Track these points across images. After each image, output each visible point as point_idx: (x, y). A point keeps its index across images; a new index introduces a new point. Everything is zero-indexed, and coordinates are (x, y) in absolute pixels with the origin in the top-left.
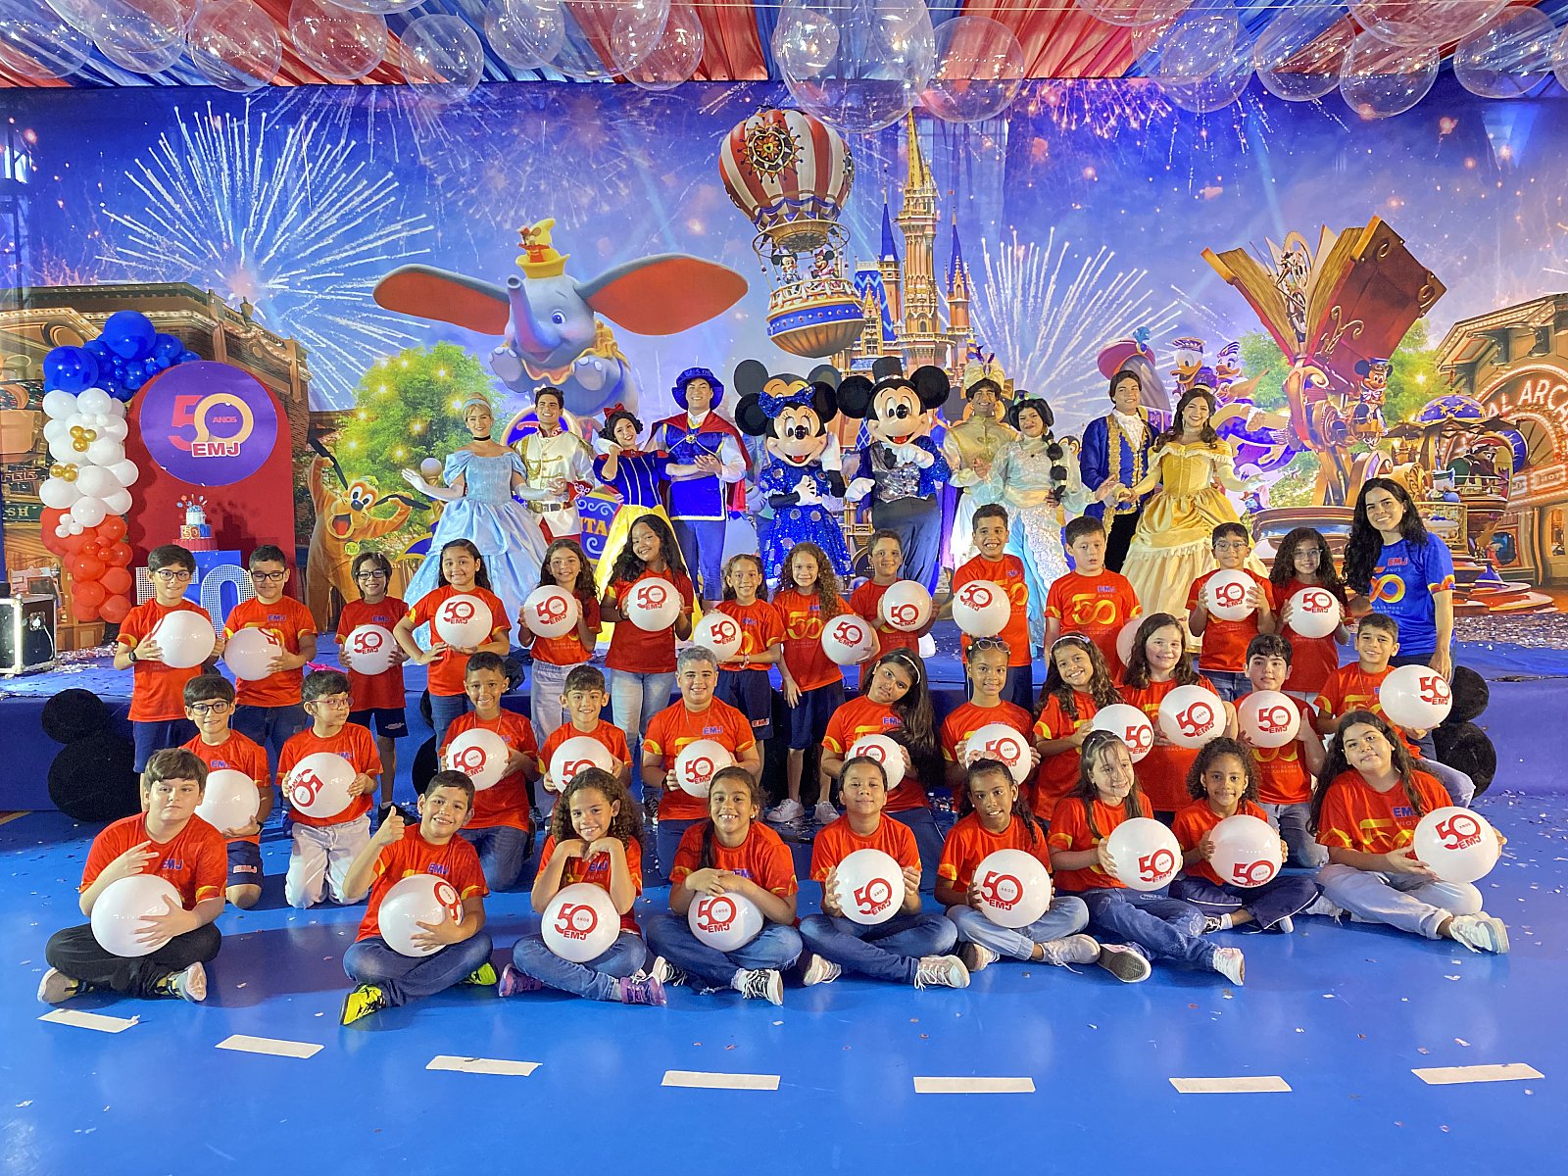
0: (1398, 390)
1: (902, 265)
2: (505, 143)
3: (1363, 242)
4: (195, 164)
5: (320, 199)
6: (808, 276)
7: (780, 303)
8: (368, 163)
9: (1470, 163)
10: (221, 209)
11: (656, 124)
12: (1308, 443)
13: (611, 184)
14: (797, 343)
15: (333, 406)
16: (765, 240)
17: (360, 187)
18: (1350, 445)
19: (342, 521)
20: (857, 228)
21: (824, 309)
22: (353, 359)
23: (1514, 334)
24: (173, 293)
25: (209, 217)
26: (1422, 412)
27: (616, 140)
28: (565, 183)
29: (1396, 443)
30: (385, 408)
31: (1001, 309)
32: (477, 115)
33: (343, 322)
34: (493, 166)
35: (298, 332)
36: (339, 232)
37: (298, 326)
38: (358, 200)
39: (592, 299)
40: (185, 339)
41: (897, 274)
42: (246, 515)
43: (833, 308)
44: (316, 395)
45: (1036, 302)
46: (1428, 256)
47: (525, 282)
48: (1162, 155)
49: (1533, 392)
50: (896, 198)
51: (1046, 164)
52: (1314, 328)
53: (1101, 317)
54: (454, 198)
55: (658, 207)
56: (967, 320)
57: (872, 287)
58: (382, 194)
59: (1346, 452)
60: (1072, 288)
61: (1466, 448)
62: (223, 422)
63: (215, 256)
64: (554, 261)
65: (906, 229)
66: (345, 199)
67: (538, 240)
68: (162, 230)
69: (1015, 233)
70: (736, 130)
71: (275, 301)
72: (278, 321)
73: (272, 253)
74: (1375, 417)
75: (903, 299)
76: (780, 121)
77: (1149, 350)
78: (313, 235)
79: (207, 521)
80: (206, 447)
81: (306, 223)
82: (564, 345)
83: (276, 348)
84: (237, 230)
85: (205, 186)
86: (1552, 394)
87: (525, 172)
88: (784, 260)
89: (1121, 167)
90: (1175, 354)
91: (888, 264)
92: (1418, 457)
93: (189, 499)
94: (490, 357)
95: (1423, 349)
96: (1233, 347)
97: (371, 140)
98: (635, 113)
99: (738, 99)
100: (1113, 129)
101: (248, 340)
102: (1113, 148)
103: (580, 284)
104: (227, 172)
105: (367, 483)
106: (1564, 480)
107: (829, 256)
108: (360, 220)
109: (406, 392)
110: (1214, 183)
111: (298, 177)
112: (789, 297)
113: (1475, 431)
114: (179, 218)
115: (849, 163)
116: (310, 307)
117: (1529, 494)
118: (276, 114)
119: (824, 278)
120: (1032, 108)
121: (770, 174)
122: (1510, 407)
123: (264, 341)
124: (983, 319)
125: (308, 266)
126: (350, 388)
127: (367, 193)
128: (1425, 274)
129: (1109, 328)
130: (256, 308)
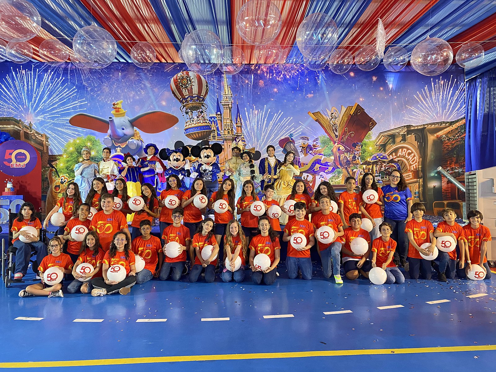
0: (364, 151)
2: (108, 79)
3: (353, 110)
4: (17, 83)
5: (54, 94)
6: (196, 118)
7: (188, 125)
8: (68, 84)
9: (381, 89)
10: (24, 96)
11: (152, 74)
12: (339, 166)
13: (139, 91)
14: (192, 136)
15: (56, 153)
16: (184, 107)
17: (65, 91)
18: (351, 167)
19: (57, 187)
20: (209, 105)
21: (201, 127)
22: (62, 140)
23: (396, 136)
24: (8, 120)
25: (21, 99)
26: (371, 158)
27: (140, 78)
28: (126, 90)
29: (364, 166)
30: (72, 154)
31: (251, 128)
32: (100, 71)
33: (60, 129)
34: (105, 85)
35: (46, 132)
36: (59, 103)
37: (46, 130)
38: (65, 94)
39: (133, 123)
40: (12, 133)
41: (221, 117)
42: (26, 185)
43: (203, 126)
44: (51, 151)
45: (261, 126)
46: (371, 113)
47: (114, 118)
48: (296, 86)
49: (402, 152)
50: (220, 96)
51: (263, 88)
52: (340, 134)
53: (280, 130)
54: (93, 94)
55: (153, 97)
56: (241, 131)
57: (214, 121)
58: (72, 93)
59: (350, 169)
60: (271, 122)
61: (384, 168)
62: (21, 157)
63: (22, 110)
64: (123, 112)
65: (224, 105)
66: (61, 94)
67: (118, 106)
68: (6, 102)
69: (255, 107)
70: (175, 77)
71: (39, 123)
72: (40, 129)
73: (39, 109)
74: (358, 159)
75: (223, 124)
76: (188, 74)
77: (293, 140)
78: (51, 104)
79: (14, 186)
80: (15, 165)
81: (49, 101)
82: (125, 136)
83: (39, 136)
84: (29, 102)
85: (20, 90)
86: (407, 153)
87: (114, 87)
88: (189, 113)
89: (284, 89)
90: (301, 141)
91: (219, 115)
92: (371, 170)
93: (8, 180)
94: (103, 140)
95: (371, 140)
96: (317, 139)
97: (69, 78)
98: (146, 71)
99: (175, 68)
100: (282, 78)
101: (31, 134)
102: (282, 83)
103: (130, 119)
104: (26, 86)
105: (65, 176)
106: (411, 177)
107: (202, 112)
108: (65, 100)
109: (78, 149)
110: (310, 94)
111: (47, 87)
112: (190, 123)
113: (386, 163)
114: (11, 99)
115: (207, 86)
116: (50, 125)
118: (41, 70)
119: (200, 118)
120: (259, 72)
121: (185, 89)
122: (396, 157)
123: (36, 134)
124: (246, 131)
125: (50, 113)
126: (61, 148)
127: (67, 92)
128: (371, 119)
129: (282, 133)
130: (33, 125)
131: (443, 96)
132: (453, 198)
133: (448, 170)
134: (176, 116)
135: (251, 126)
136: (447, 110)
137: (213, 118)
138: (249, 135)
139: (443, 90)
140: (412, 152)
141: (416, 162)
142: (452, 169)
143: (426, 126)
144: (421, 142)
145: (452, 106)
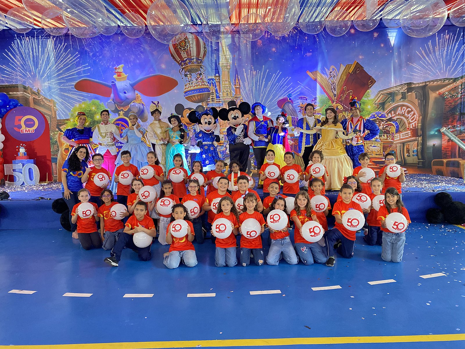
1: (220, 77)
2: (109, 43)
3: (352, 68)
4: (23, 50)
5: (58, 60)
6: (195, 80)
7: (187, 88)
8: (70, 50)
9: (382, 45)
10: (30, 63)
11: (151, 38)
13: (140, 55)
14: (192, 99)
15: (64, 118)
16: (182, 70)
17: (69, 57)
19: (66, 150)
20: (208, 66)
21: (200, 89)
22: (69, 105)
23: (395, 94)
24: (18, 87)
25: (28, 66)
26: (370, 116)
27: (139, 42)
28: (126, 55)
31: (249, 89)
33: (66, 94)
34: (105, 50)
35: (54, 97)
36: (64, 69)
37: (54, 96)
38: (69, 60)
39: (134, 87)
40: (21, 100)
41: (219, 79)
43: (202, 89)
44: (59, 114)
45: (259, 87)
46: (370, 71)
47: (116, 82)
48: (294, 44)
49: (401, 110)
50: (218, 57)
51: (261, 47)
52: (339, 93)
53: (278, 91)
54: (95, 59)
55: (152, 61)
56: (240, 92)
57: (212, 83)
58: (75, 58)
60: (270, 83)
61: (382, 126)
62: (29, 123)
63: (29, 76)
64: (124, 76)
65: (222, 67)
66: (65, 60)
67: (119, 71)
68: (14, 70)
69: (253, 67)
71: (47, 89)
73: (45, 75)
75: (221, 86)
77: (291, 100)
78: (57, 70)
79: (26, 151)
80: (25, 131)
81: (55, 67)
82: (127, 100)
83: (48, 102)
84: (35, 69)
85: (25, 57)
86: (406, 111)
87: (115, 51)
88: (188, 75)
89: (283, 48)
90: (299, 101)
91: (217, 77)
93: (20, 145)
94: (107, 104)
95: (369, 99)
96: (315, 99)
97: (71, 43)
98: (145, 35)
100: (280, 37)
101: (39, 100)
102: (280, 42)
103: (131, 83)
104: (31, 52)
106: (410, 135)
107: (200, 74)
108: (69, 66)
110: (309, 52)
112: (189, 86)
113: (385, 122)
114: (19, 66)
115: (205, 48)
116: (57, 90)
117: (400, 139)
118: (44, 36)
119: (199, 80)
120: (257, 31)
121: (183, 51)
122: (395, 115)
123: (44, 100)
124: (244, 92)
125: (56, 79)
126: (68, 113)
127: (71, 58)
128: (370, 77)
129: (280, 94)
130: (42, 91)
131: (447, 52)
132: (453, 155)
133: (449, 128)
134: (175, 79)
135: (249, 87)
136: (451, 66)
137: (211, 80)
138: (248, 96)
139: (448, 45)
140: (412, 111)
141: (416, 120)
142: (454, 127)
143: (428, 83)
144: (422, 99)
145: (457, 62)
